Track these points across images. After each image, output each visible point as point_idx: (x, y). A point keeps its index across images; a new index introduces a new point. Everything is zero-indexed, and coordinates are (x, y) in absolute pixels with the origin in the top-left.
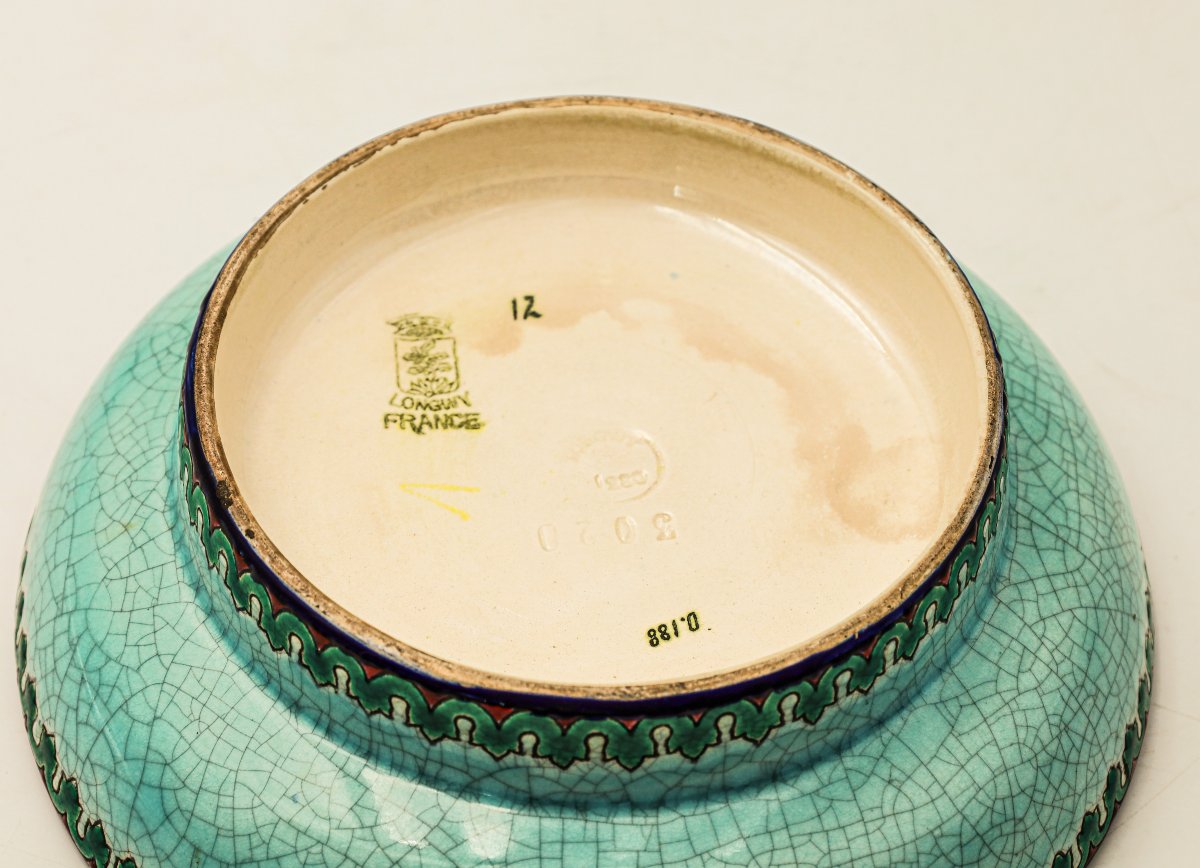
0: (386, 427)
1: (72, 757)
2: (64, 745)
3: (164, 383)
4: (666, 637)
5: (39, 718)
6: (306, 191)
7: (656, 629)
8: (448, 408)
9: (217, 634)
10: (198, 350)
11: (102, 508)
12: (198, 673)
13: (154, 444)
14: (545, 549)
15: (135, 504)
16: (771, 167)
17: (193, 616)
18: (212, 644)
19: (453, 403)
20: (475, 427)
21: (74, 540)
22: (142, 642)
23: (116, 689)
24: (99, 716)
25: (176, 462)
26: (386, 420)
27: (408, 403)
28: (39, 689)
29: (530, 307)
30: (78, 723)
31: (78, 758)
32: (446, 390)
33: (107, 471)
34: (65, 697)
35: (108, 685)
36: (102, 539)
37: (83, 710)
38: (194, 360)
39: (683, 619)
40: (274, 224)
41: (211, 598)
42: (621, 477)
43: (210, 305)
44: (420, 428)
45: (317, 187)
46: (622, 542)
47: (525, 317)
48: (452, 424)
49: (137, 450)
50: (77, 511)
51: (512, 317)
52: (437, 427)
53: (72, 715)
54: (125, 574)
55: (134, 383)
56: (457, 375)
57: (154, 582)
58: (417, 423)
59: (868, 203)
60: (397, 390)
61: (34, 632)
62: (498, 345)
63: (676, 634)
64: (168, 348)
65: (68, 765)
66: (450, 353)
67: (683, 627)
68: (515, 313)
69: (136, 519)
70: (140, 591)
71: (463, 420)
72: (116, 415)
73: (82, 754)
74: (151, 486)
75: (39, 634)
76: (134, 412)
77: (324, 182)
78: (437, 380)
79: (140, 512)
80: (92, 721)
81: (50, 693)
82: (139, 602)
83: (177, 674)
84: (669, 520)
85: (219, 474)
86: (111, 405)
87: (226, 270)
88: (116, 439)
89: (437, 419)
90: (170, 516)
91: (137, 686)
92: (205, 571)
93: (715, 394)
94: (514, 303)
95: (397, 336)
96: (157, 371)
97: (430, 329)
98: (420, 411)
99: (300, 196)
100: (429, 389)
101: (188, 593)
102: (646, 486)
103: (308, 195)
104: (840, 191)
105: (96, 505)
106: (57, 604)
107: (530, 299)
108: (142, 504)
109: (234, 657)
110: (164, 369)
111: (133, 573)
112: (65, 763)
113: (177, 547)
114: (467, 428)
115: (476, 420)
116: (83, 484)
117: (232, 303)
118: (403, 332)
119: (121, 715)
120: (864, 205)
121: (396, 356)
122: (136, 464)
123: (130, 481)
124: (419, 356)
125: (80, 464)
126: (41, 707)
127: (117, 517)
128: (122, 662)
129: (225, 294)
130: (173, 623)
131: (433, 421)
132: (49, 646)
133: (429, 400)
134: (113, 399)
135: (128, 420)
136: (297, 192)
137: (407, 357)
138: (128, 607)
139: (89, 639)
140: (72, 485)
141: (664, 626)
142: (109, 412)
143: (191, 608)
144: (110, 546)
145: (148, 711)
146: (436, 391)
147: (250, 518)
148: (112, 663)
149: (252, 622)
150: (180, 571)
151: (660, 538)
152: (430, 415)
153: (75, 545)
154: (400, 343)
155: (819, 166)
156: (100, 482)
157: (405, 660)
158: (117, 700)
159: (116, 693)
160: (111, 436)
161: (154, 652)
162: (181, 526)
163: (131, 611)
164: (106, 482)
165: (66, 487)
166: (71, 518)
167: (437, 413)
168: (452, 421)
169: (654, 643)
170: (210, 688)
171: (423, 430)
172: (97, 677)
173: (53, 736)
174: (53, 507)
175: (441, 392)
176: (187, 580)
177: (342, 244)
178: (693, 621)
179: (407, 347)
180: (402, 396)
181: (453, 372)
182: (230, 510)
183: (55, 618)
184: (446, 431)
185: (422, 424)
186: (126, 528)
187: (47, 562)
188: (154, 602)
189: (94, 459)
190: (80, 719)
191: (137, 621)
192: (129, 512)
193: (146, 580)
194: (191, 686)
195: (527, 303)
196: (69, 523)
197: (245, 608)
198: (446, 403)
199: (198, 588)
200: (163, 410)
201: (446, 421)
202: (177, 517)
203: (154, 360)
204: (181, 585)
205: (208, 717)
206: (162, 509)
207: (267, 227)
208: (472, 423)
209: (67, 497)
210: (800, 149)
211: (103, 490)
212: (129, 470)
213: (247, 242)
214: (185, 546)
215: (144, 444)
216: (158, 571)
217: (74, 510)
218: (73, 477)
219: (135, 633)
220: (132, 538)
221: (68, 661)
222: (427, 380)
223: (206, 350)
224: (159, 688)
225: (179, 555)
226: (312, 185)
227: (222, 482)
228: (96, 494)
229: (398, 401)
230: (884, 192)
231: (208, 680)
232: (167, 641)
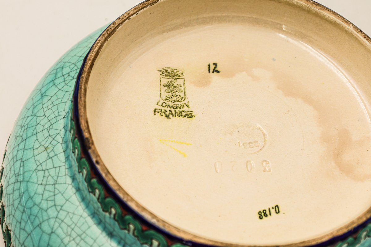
0: (155, 115)
1: (17, 241)
2: (14, 236)
3: (66, 88)
4: (266, 215)
5: (5, 222)
6: (130, 15)
7: (262, 211)
8: (180, 108)
9: (80, 199)
10: (81, 79)
11: (37, 139)
12: (71, 215)
13: (60, 114)
14: (217, 172)
15: (50, 139)
16: (318, 20)
17: (71, 191)
18: (78, 203)
19: (182, 106)
20: (191, 117)
21: (25, 151)
22: (49, 199)
23: (37, 218)
24: (29, 228)
25: (68, 123)
26: (155, 111)
27: (164, 105)
28: (6, 210)
29: (215, 68)
30: (20, 229)
31: (20, 243)
32: (180, 101)
33: (40, 123)
34: (16, 216)
35: (34, 215)
36: (36, 152)
37: (23, 224)
38: (79, 84)
39: (273, 208)
40: (116, 28)
41: (79, 184)
42: (249, 143)
43: (87, 60)
44: (169, 116)
45: (134, 14)
46: (249, 171)
47: (213, 72)
48: (181, 115)
49: (53, 116)
50: (27, 138)
51: (208, 72)
52: (175, 116)
53: (18, 225)
54: (44, 168)
55: (54, 87)
56: (185, 94)
57: (56, 173)
58: (167, 113)
59: (358, 38)
60: (160, 99)
61: (6, 186)
62: (202, 83)
63: (270, 214)
64: (68, 73)
65: (15, 244)
66: (182, 85)
67: (273, 211)
68: (209, 70)
69: (50, 146)
70: (50, 177)
71: (186, 113)
72: (46, 99)
73: (21, 242)
74: (57, 132)
75: (8, 187)
76: (53, 99)
77: (137, 11)
78: (176, 96)
79: (52, 143)
80: (26, 229)
81: (10, 213)
82: (49, 181)
83: (62, 215)
84: (268, 164)
85: (86, 135)
86: (44, 95)
87: (95, 45)
88: (45, 110)
89: (176, 113)
90: (64, 145)
91: (45, 218)
92: (77, 173)
93: (289, 111)
94: (209, 66)
95: (161, 76)
96: (64, 82)
97: (175, 74)
98: (169, 109)
99: (127, 17)
100: (173, 99)
101: (69, 180)
102: (259, 148)
103: (130, 16)
104: (347, 32)
105: (35, 137)
106: (16, 177)
107: (215, 64)
108: (53, 139)
109: (86, 210)
110: (67, 82)
111: (47, 168)
112: (14, 243)
113: (66, 159)
114: (187, 117)
115: (191, 114)
116: (30, 127)
117: (96, 60)
118: (164, 74)
119: (38, 229)
120: (356, 39)
121: (161, 84)
122: (52, 122)
123: (49, 129)
124: (170, 85)
125: (30, 118)
126: (6, 218)
127: (43, 143)
128: (40, 206)
129: (94, 56)
130: (62, 192)
131: (174, 113)
132: (11, 194)
133: (173, 104)
134: (45, 92)
135: (50, 102)
136: (126, 15)
137: (165, 85)
138: (44, 183)
139: (27, 194)
140: (26, 127)
141: (265, 210)
142: (43, 98)
143: (70, 187)
144: (38, 156)
145: (49, 229)
146: (176, 101)
147: (98, 156)
148: (36, 206)
149: (95, 198)
150: (67, 170)
151: (264, 171)
152: (173, 110)
153: (25, 153)
154: (162, 79)
155: (339, 21)
156: (37, 127)
157: (160, 225)
158: (37, 222)
159: (37, 219)
160: (43, 108)
161: (53, 204)
162: (68, 151)
163: (45, 185)
164: (39, 128)
165: (23, 127)
166: (24, 141)
167: (176, 110)
168: (182, 113)
169: (261, 218)
170: (76, 222)
171: (170, 117)
172: (30, 211)
173: (10, 231)
174: (18, 135)
175: (178, 101)
176: (69, 175)
177: (142, 36)
178: (277, 209)
179: (165, 81)
180: (162, 101)
181: (183, 92)
182: (90, 151)
183: (15, 183)
184: (179, 118)
185: (169, 114)
186: (46, 149)
187: (13, 158)
188: (55, 182)
189: (35, 117)
190: (21, 227)
191: (48, 189)
192: (48, 142)
193: (53, 172)
194: (67, 220)
195: (214, 66)
196: (23, 143)
197: (93, 192)
198: (179, 106)
199: (74, 178)
200: (65, 100)
201: (179, 113)
202: (67, 147)
203: (63, 78)
204: (67, 176)
205: (74, 235)
206: (61, 142)
207: (113, 29)
208: (190, 115)
209: (23, 132)
210: (331, 13)
211: (38, 131)
212: (49, 124)
213: (104, 35)
214: (69, 160)
215: (56, 113)
216: (57, 169)
217: (25, 138)
218: (26, 123)
219: (47, 194)
220: (48, 154)
221: (18, 202)
222: (172, 95)
223: (84, 79)
224: (54, 219)
225: (67, 163)
226: (132, 12)
227: (87, 139)
228: (35, 132)
229: (160, 104)
230: (365, 35)
231: (75, 218)
232: (60, 200)
